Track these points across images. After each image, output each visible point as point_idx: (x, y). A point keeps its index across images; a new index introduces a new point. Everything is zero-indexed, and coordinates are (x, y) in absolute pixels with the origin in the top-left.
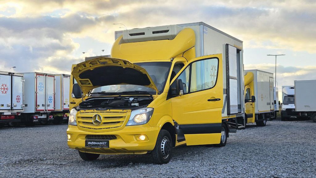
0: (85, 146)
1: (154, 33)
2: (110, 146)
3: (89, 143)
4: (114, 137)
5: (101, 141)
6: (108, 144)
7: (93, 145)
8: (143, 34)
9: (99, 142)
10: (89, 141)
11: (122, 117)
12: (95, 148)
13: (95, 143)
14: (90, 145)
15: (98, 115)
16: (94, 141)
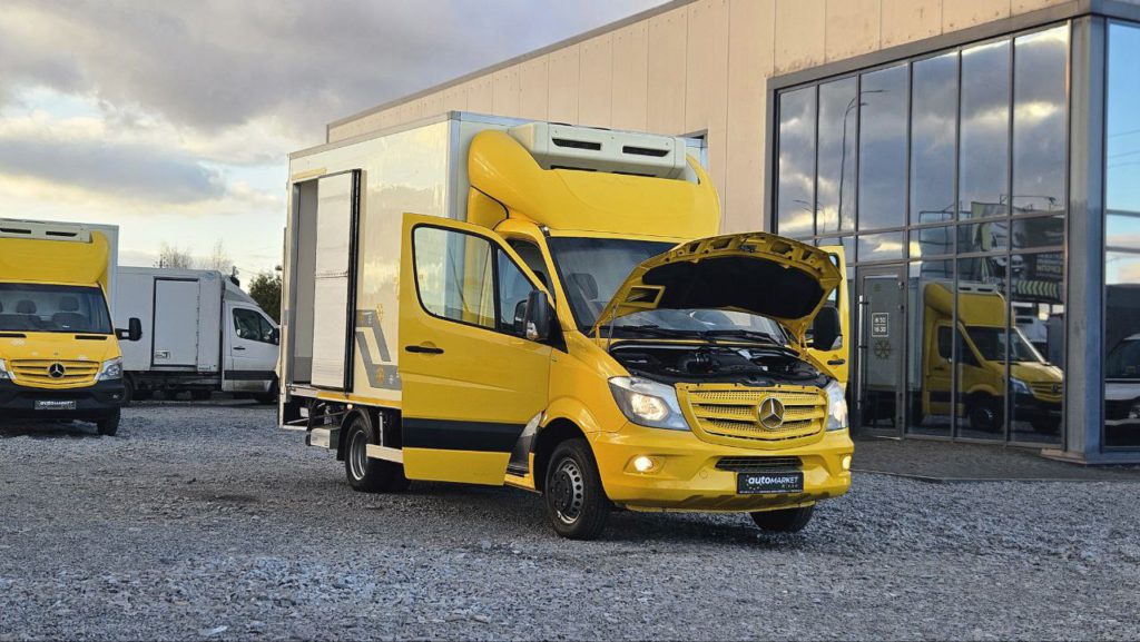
0: (735, 490)
1: (627, 150)
2: (805, 487)
3: (752, 481)
4: (795, 462)
5: (786, 475)
6: (800, 483)
7: (765, 487)
8: (597, 146)
9: (781, 476)
10: (751, 475)
11: (813, 406)
12: (765, 496)
13: (769, 481)
14: (755, 485)
15: (774, 400)
16: (766, 475)
